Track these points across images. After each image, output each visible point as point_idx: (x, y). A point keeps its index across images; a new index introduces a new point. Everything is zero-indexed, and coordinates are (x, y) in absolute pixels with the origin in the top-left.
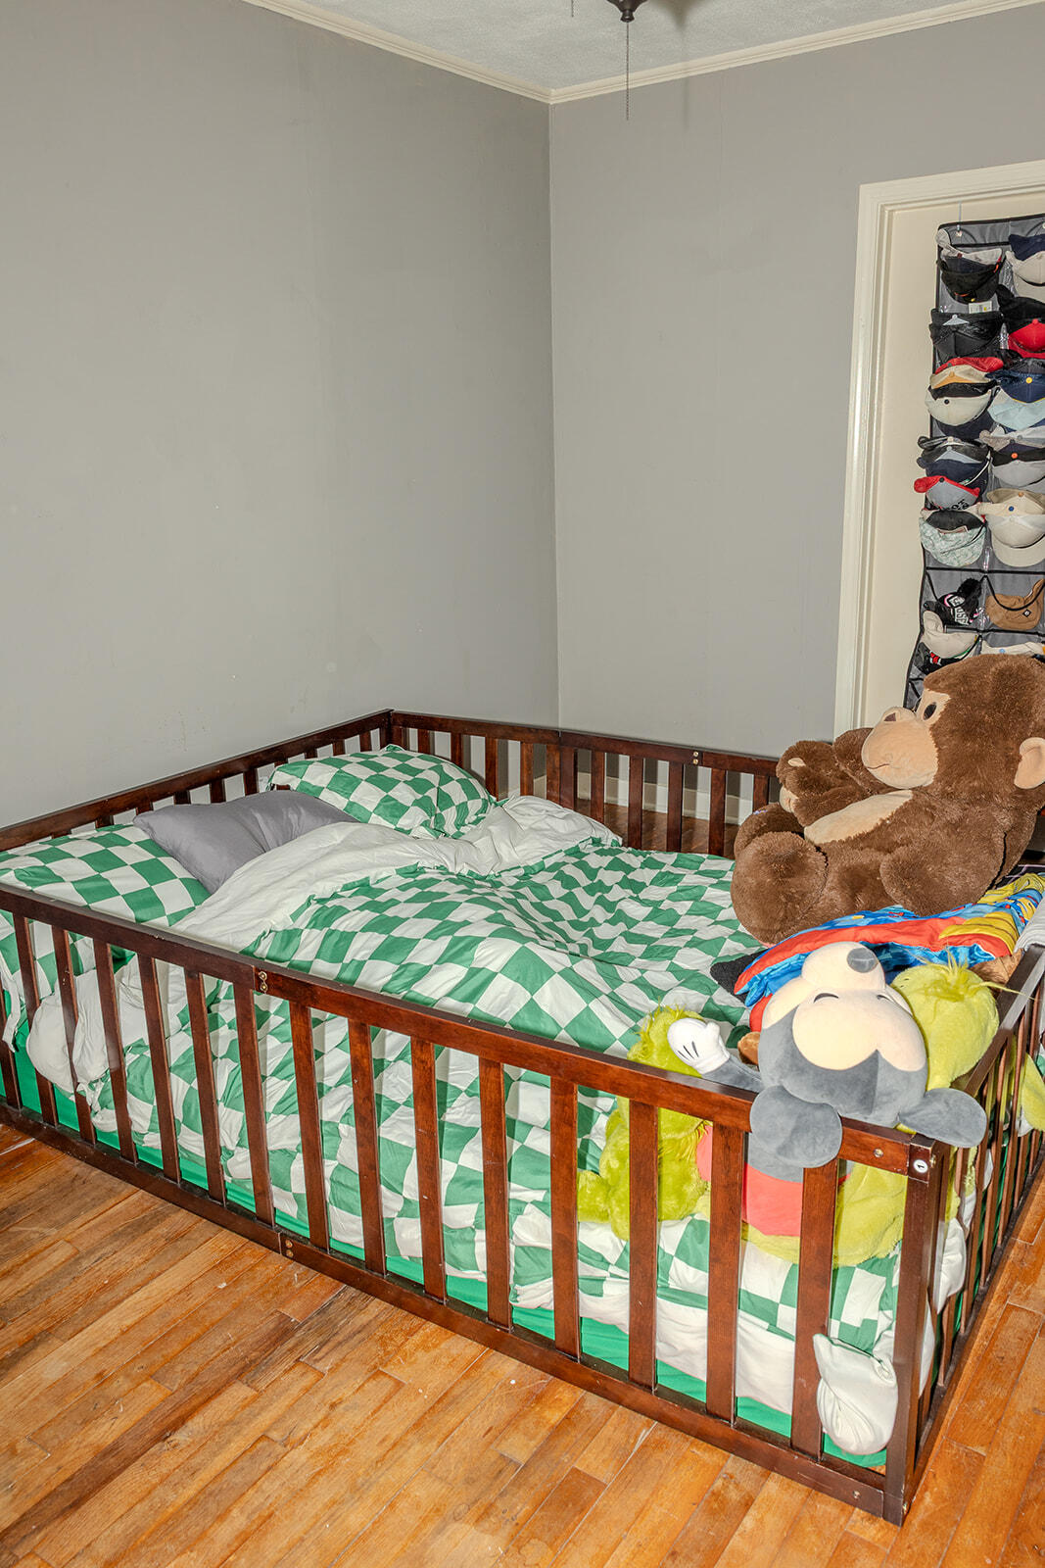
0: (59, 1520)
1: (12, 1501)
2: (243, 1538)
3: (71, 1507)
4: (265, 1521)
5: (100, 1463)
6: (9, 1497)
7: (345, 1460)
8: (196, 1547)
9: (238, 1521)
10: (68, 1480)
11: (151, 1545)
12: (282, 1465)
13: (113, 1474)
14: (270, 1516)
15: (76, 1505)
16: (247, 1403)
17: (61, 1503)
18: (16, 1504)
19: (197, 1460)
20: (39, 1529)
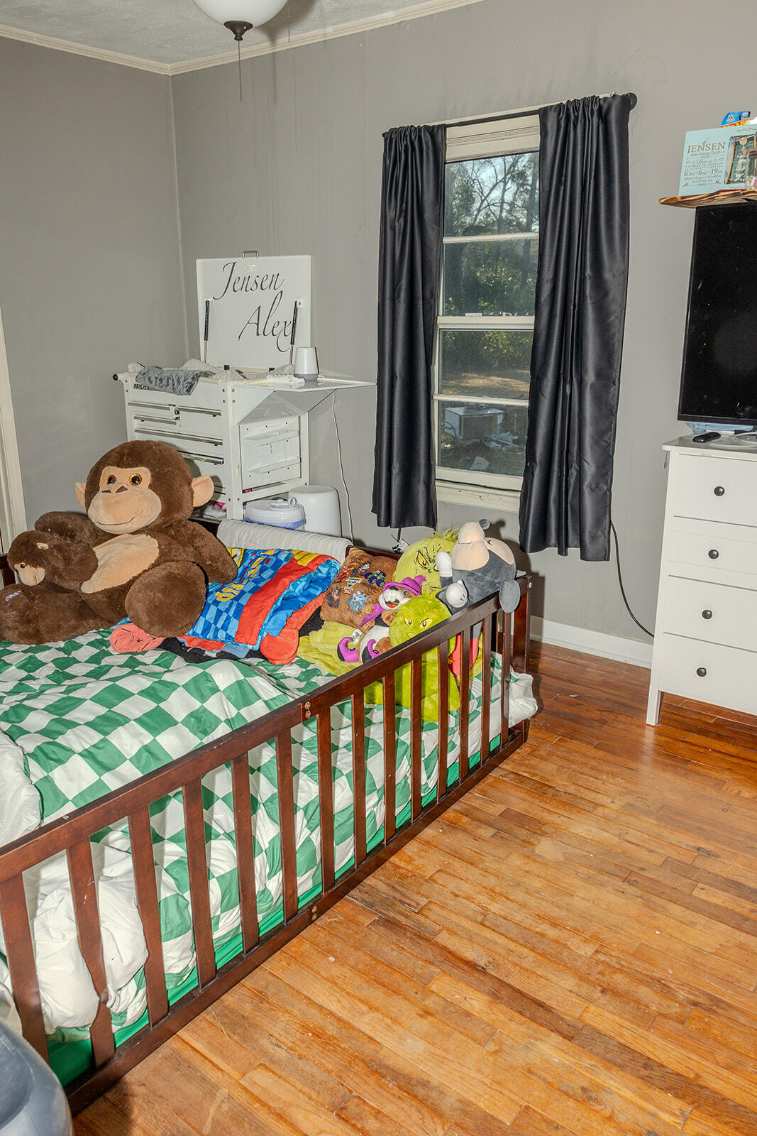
0: (553, 1011)
1: (541, 1040)
2: (554, 925)
3: (542, 1007)
4: (541, 918)
5: (506, 998)
6: (538, 1042)
7: (498, 889)
8: (564, 943)
9: (544, 928)
10: (521, 1013)
11: (565, 962)
12: (502, 913)
13: (514, 990)
14: (538, 915)
15: (541, 1005)
16: (452, 932)
17: (540, 1013)
18: (543, 1037)
19: (501, 951)
20: (562, 1019)
